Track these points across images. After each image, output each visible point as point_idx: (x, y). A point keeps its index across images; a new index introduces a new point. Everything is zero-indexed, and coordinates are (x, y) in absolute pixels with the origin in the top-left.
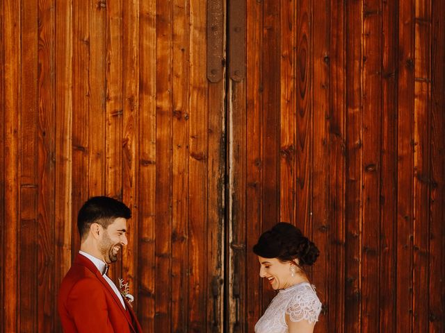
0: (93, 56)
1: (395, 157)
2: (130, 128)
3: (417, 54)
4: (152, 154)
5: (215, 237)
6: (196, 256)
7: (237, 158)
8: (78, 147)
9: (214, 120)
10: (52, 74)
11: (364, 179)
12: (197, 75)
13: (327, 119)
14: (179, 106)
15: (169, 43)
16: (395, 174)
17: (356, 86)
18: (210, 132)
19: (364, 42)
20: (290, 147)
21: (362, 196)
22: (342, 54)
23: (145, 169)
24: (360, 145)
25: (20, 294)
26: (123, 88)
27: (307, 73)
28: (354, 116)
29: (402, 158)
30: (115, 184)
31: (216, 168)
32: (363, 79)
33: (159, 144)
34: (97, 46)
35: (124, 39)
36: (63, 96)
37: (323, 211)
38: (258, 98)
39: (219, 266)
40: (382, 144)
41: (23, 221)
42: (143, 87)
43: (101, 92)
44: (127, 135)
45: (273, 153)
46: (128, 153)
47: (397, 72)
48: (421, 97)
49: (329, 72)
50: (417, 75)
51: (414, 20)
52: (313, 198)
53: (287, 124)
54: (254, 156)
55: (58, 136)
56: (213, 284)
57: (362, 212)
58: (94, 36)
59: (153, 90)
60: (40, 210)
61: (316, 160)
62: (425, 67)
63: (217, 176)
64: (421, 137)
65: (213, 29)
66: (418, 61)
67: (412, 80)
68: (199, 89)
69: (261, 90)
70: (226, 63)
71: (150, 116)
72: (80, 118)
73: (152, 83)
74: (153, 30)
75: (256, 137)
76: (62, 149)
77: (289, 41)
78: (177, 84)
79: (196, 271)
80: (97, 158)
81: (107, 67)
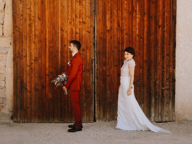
0: (65, 10)
1: (132, 32)
2: (73, 26)
3: (137, 8)
4: (78, 32)
5: (92, 50)
6: (88, 54)
7: (97, 32)
8: (62, 30)
9: (92, 24)
10: (56, 14)
11: (126, 36)
12: (88, 14)
13: (117, 23)
14: (84, 21)
15: (82, 6)
16: (132, 35)
17: (124, 16)
18: (91, 26)
19: (125, 6)
20: (109, 30)
21: (125, 40)
22: (120, 9)
23: (77, 35)
24: (125, 29)
25: (49, 63)
26: (72, 17)
27: (113, 13)
28: (123, 23)
29: (134, 32)
30: (70, 38)
31: (92, 34)
32: (125, 14)
33: (80, 29)
34: (66, 8)
35: (72, 6)
36: (58, 18)
37: (116, 44)
38: (102, 19)
39: (93, 56)
40: (129, 29)
41: (50, 47)
42: (76, 16)
43: (67, 17)
44: (73, 27)
45: (105, 31)
46: (73, 31)
47: (133, 12)
48: (138, 18)
49: (117, 13)
50: (137, 13)
51: (136, 1)
52: (114, 41)
53: (108, 24)
54: (101, 32)
55: (57, 27)
56: (92, 60)
57: (125, 44)
58: (65, 5)
59: (78, 17)
60: (54, 44)
61: (115, 32)
62: (139, 11)
63: (93, 36)
64: (138, 27)
65: (92, 3)
66: (137, 10)
67: (136, 14)
68: (89, 17)
69: (102, 17)
70: (95, 11)
71: (78, 23)
72: (62, 23)
73: (78, 16)
74: (78, 4)
75: (101, 27)
76: (58, 30)
77: (108, 6)
78: (84, 16)
79: (88, 57)
80: (66, 32)
81: (68, 12)
